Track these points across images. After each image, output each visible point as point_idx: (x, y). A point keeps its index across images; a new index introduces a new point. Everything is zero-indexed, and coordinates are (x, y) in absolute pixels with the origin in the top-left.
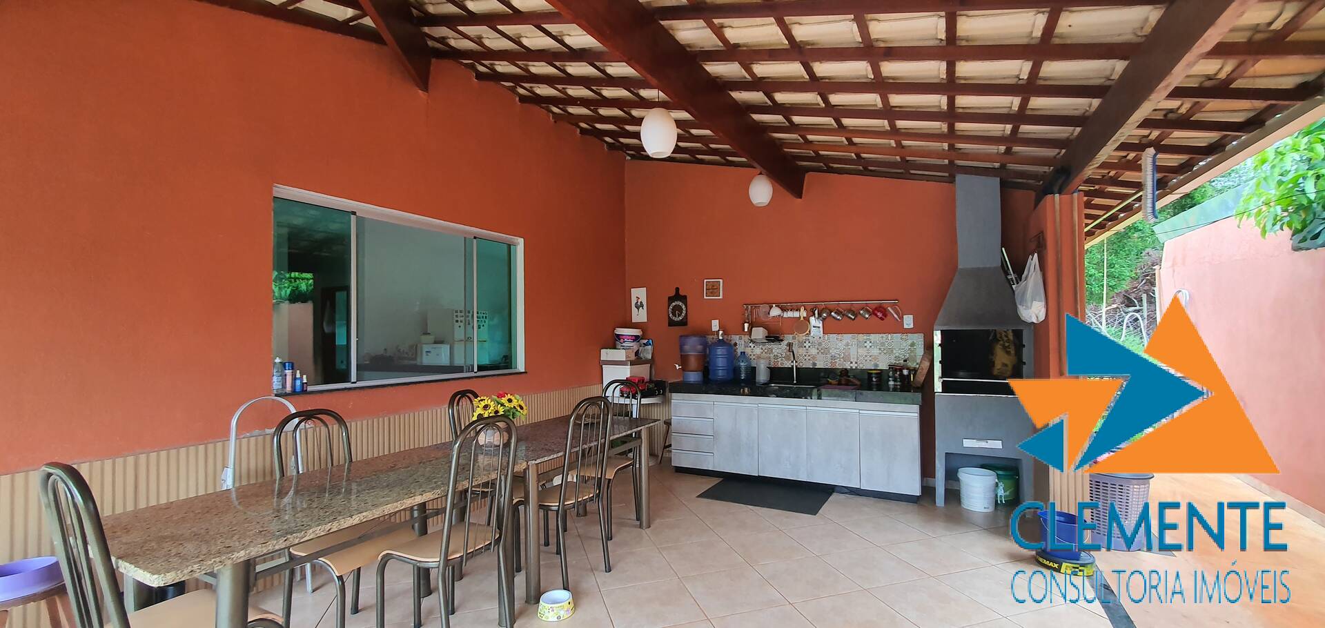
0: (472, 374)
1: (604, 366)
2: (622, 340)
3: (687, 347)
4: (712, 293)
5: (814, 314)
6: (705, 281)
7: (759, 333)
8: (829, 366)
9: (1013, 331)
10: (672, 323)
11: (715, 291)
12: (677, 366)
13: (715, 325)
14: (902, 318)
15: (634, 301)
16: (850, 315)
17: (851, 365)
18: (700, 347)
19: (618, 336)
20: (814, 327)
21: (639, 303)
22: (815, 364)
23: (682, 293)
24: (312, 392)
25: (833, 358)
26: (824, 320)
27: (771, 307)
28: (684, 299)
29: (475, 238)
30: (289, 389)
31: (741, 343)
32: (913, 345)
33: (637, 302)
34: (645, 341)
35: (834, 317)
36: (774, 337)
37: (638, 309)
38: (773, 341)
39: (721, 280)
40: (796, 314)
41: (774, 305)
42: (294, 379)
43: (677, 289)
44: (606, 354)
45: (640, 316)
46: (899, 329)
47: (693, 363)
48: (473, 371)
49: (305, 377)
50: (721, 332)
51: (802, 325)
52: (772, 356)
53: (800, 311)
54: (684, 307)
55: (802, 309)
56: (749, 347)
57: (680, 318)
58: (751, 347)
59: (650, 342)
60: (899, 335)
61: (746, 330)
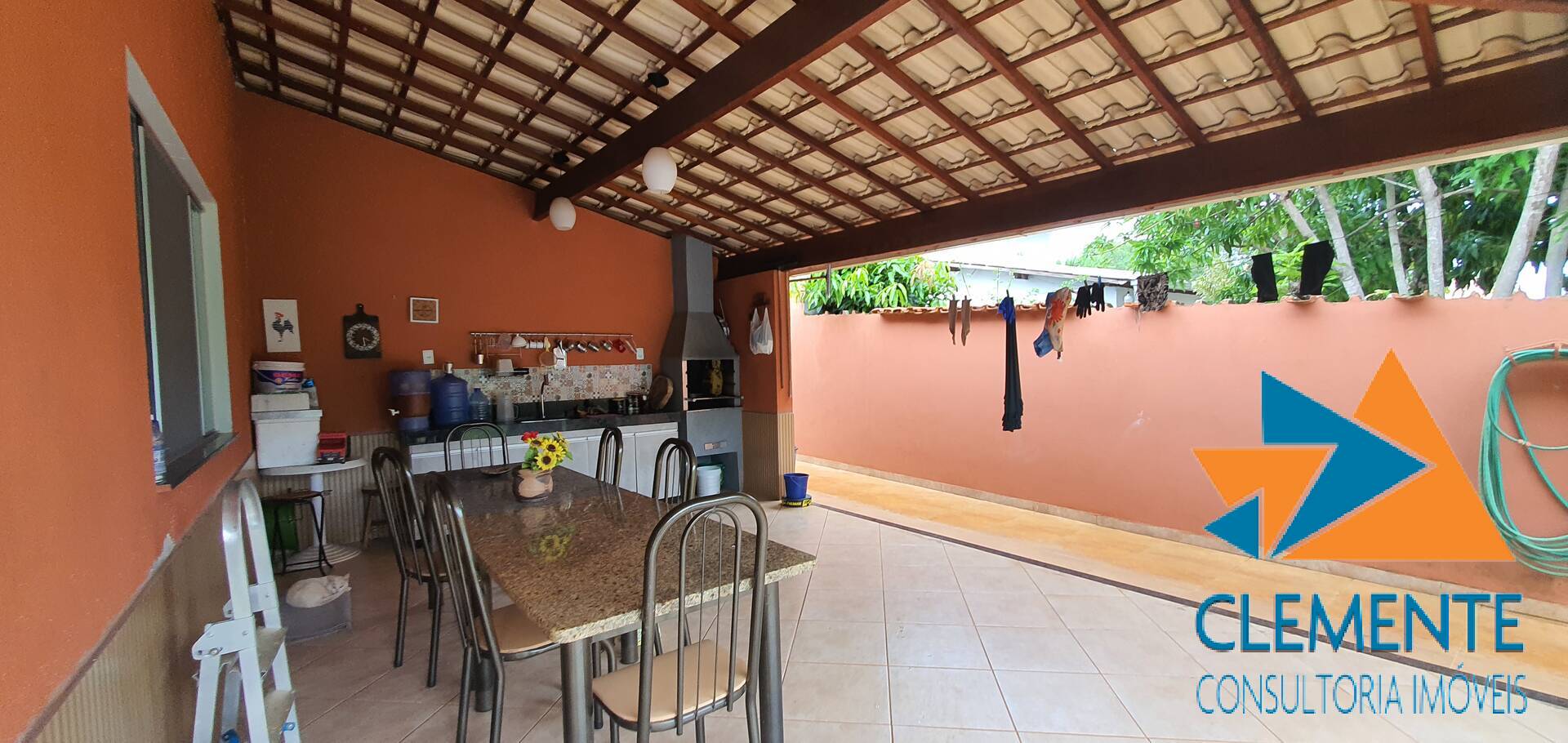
1: (256, 421)
2: (279, 380)
4: (422, 315)
5: (560, 345)
6: (412, 299)
7: (506, 366)
8: (573, 398)
10: (353, 354)
11: (428, 313)
12: (393, 411)
13: (428, 357)
14: (636, 350)
16: (594, 347)
17: (594, 396)
18: (424, 385)
19: (270, 375)
20: (557, 358)
22: (559, 397)
23: (368, 311)
25: (577, 389)
26: (569, 352)
27: (513, 337)
28: (374, 321)
31: (473, 378)
32: (644, 374)
34: (304, 382)
35: (579, 350)
36: (520, 369)
38: (519, 374)
39: (437, 300)
40: (540, 345)
41: (518, 335)
43: (360, 308)
44: (258, 403)
46: (633, 360)
47: (416, 405)
50: (450, 366)
51: (549, 359)
52: (509, 391)
53: (543, 341)
54: (375, 332)
55: (546, 340)
56: (481, 382)
57: (371, 347)
58: (483, 382)
59: (311, 383)
60: (633, 365)
61: (481, 362)
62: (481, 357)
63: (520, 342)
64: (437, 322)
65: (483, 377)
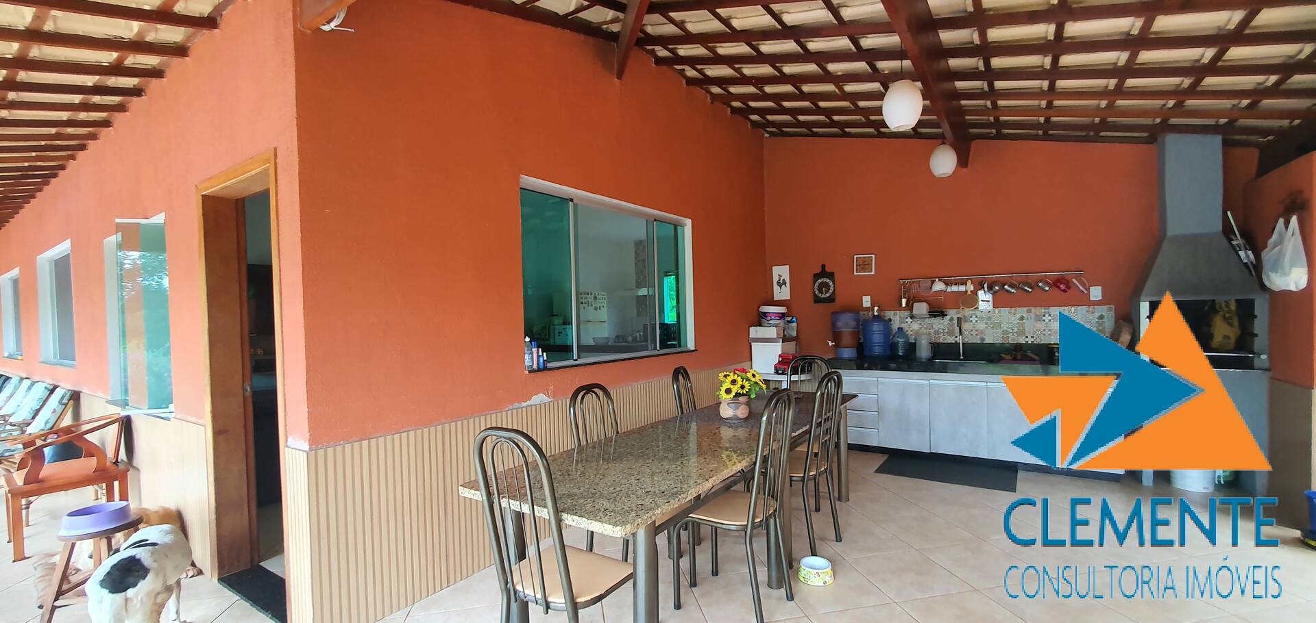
0: (655, 352)
1: (752, 344)
2: (768, 318)
3: (839, 324)
4: (863, 268)
5: (984, 288)
6: (855, 256)
7: (921, 308)
8: (1000, 341)
9: (1238, 301)
10: (817, 300)
11: (867, 266)
12: (830, 342)
13: (867, 301)
14: (1088, 290)
15: (775, 279)
16: (1026, 288)
17: (1027, 340)
18: (853, 324)
19: (765, 314)
20: (982, 301)
21: (781, 281)
22: (983, 339)
23: (828, 269)
24: (551, 369)
25: (1005, 332)
26: (994, 294)
27: (933, 282)
28: (831, 275)
29: (655, 220)
30: (535, 366)
31: (897, 319)
32: (1101, 317)
33: (779, 280)
34: (789, 319)
35: (1007, 291)
36: (937, 312)
37: (781, 287)
38: (935, 316)
39: (873, 256)
40: (962, 288)
41: (937, 280)
42: (539, 356)
43: (823, 266)
44: (755, 332)
45: (782, 293)
46: (1085, 301)
47: (847, 339)
48: (655, 348)
49: (545, 354)
50: (876, 308)
51: (971, 300)
52: (932, 331)
53: (966, 285)
54: (831, 283)
55: (969, 283)
56: (907, 322)
57: (828, 295)
58: (909, 322)
59: (794, 319)
60: (1085, 308)
61: (904, 305)
62: (904, 301)
63: (939, 286)
64: (873, 273)
65: (909, 318)
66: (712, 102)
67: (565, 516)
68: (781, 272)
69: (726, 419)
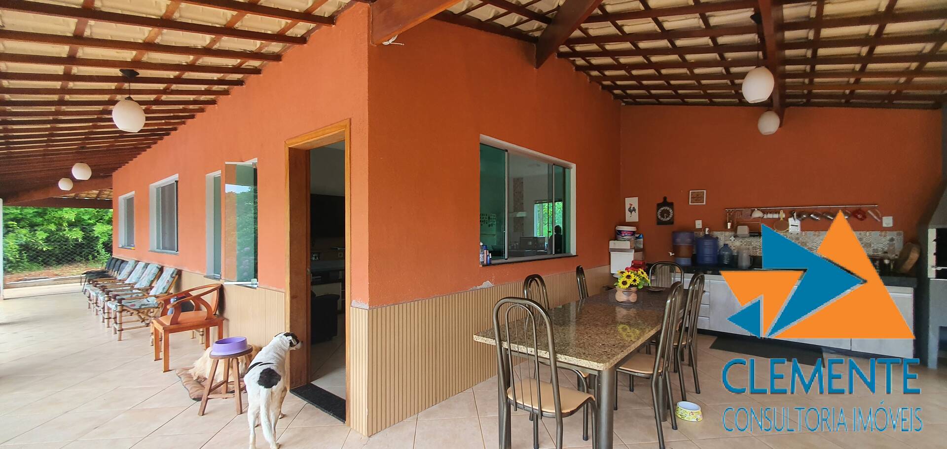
1: (611, 252)
2: (623, 235)
3: (678, 240)
4: (696, 200)
5: (793, 216)
6: (691, 191)
7: (743, 230)
10: (660, 223)
11: (700, 199)
12: (671, 253)
13: (699, 224)
14: (881, 219)
15: (627, 207)
16: (829, 217)
18: (689, 240)
19: (620, 232)
20: (792, 225)
21: (632, 208)
23: (669, 200)
24: (494, 265)
26: (802, 220)
27: (753, 211)
28: (671, 205)
29: (554, 164)
30: (485, 262)
31: (724, 238)
32: (892, 240)
33: (630, 208)
34: (637, 236)
35: (812, 218)
36: (755, 233)
37: (631, 212)
38: (754, 236)
39: (705, 191)
40: (776, 216)
41: (756, 209)
42: (487, 256)
43: (665, 198)
44: (613, 244)
45: (633, 217)
46: (878, 227)
47: (684, 251)
49: (490, 254)
50: (707, 229)
51: (783, 225)
52: (751, 247)
53: (779, 213)
54: (671, 211)
55: (781, 212)
56: (731, 240)
57: (668, 219)
58: (732, 240)
59: (641, 236)
60: (878, 233)
61: (729, 227)
62: (729, 225)
63: (757, 214)
64: (704, 203)
65: (733, 237)
66: (590, 82)
67: (559, 356)
68: (632, 202)
69: (622, 302)
